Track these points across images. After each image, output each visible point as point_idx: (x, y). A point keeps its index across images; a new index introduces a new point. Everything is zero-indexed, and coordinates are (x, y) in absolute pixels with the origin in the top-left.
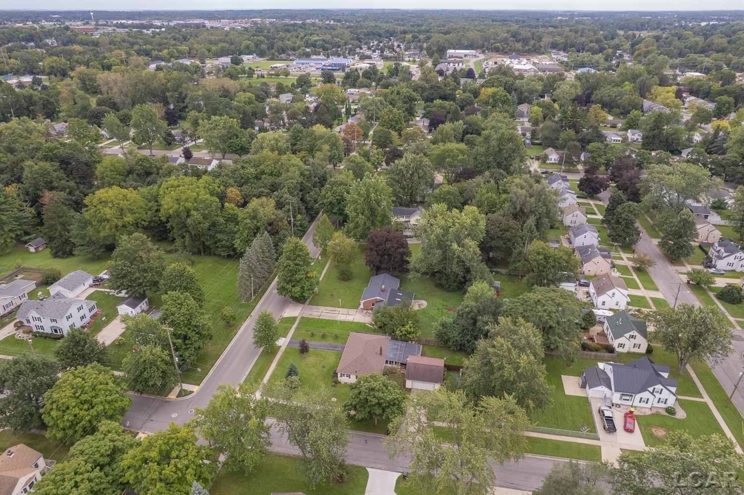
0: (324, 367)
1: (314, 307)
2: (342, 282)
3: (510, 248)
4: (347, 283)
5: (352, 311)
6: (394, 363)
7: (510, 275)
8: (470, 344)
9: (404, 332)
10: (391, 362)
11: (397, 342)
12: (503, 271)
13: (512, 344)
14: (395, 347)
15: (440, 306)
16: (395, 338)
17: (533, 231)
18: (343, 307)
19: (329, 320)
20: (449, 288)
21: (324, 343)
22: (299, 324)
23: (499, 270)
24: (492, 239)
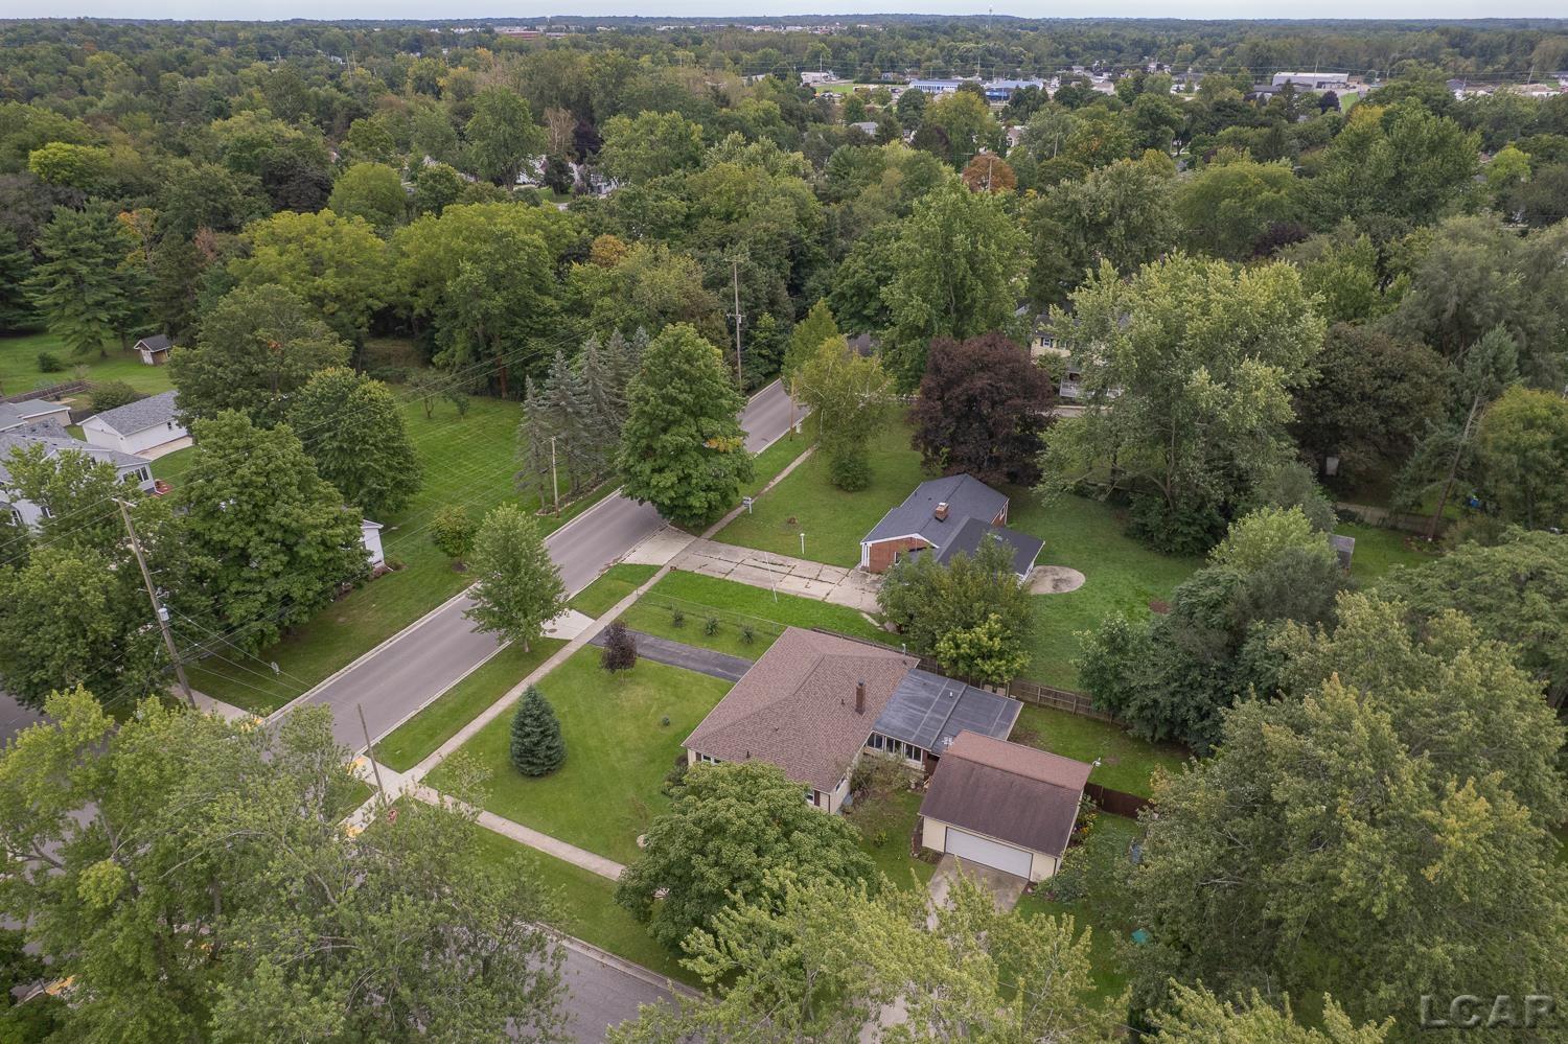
0: (666, 723)
1: (724, 547)
2: (835, 493)
3: (1403, 436)
4: (849, 498)
5: (831, 572)
6: (903, 749)
7: (1394, 528)
8: (1207, 723)
9: (965, 649)
10: (893, 745)
11: (933, 679)
12: (1371, 513)
13: (1397, 725)
14: (923, 694)
15: (1129, 594)
16: (930, 665)
17: (1504, 370)
18: (809, 557)
19: (750, 588)
20: (1169, 541)
21: (705, 649)
22: (655, 587)
23: (1353, 508)
24: (1342, 398)
